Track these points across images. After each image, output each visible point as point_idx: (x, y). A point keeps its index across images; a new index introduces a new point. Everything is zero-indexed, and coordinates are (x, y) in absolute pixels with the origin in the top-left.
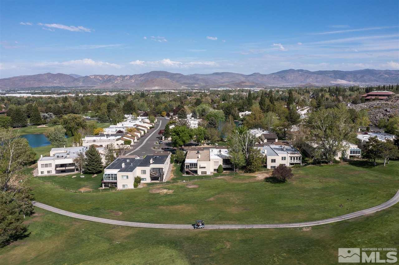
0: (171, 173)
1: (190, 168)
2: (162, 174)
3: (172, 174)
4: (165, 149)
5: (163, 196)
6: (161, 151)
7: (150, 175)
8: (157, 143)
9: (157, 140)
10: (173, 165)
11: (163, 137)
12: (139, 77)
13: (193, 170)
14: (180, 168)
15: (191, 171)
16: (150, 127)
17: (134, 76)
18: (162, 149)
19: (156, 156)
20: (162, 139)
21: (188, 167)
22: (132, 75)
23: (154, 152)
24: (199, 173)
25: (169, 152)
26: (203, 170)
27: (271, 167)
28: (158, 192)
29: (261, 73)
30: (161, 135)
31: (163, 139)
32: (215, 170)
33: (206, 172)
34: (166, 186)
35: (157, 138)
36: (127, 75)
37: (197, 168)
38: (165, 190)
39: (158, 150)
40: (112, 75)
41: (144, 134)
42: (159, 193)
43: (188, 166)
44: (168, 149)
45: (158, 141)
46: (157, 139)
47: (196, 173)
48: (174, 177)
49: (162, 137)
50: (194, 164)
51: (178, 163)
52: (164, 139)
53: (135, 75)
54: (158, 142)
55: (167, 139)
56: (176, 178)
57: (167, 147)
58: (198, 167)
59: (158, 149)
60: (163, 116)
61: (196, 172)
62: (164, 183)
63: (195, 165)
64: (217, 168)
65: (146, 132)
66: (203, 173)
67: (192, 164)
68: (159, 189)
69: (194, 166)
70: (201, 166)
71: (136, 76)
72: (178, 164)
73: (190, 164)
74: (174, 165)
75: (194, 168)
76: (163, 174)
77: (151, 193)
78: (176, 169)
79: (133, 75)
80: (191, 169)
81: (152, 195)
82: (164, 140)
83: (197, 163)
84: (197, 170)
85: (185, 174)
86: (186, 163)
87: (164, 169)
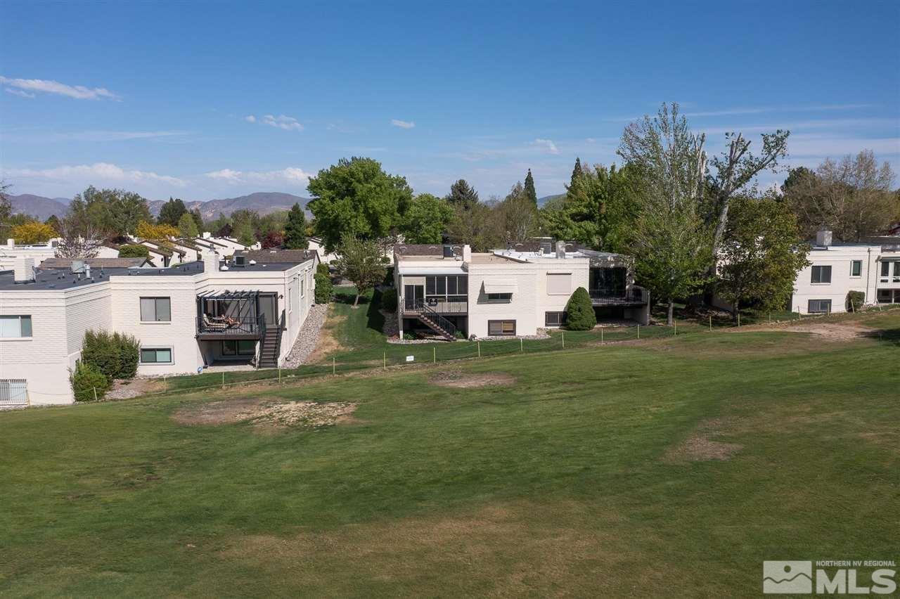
0: (325, 334)
1: (429, 300)
2: (274, 326)
3: (330, 339)
5: (279, 443)
7: (200, 326)
10: (330, 309)
12: (224, 207)
13: (446, 310)
14: (367, 318)
15: (434, 317)
17: (211, 204)
21: (415, 294)
22: (206, 201)
24: (478, 328)
26: (499, 312)
27: (812, 303)
28: (244, 417)
32: (550, 317)
33: (514, 322)
34: (298, 385)
36: (195, 202)
37: (465, 299)
38: (292, 405)
40: (158, 201)
42: (245, 422)
43: (420, 288)
47: (459, 333)
48: (342, 348)
50: (452, 278)
51: (353, 303)
53: (215, 201)
56: (354, 353)
58: (473, 294)
61: (458, 323)
62: (286, 373)
63: (457, 285)
64: (562, 310)
66: (495, 328)
67: (441, 278)
68: (249, 400)
69: (452, 290)
70: (488, 290)
71: (215, 204)
72: (355, 307)
73: (430, 280)
74: (333, 308)
75: (451, 300)
76: (282, 328)
77: (184, 426)
78: (349, 322)
79: (211, 201)
80: (432, 308)
81: (184, 436)
83: (470, 273)
84: (464, 310)
85: (401, 333)
86: (405, 276)
87: (279, 295)
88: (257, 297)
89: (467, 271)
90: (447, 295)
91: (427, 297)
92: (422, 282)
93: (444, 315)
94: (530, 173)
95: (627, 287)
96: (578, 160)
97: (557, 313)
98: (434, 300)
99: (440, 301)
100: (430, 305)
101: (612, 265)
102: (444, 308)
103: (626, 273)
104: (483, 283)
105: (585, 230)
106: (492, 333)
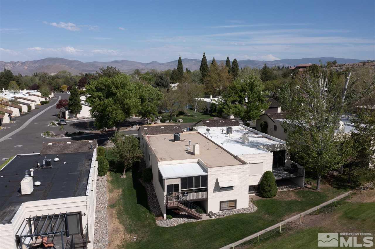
1: (183, 193)
2: (80, 237)
4: (74, 134)
6: (65, 141)
8: (54, 124)
9: (53, 119)
10: (108, 181)
11: (67, 113)
12: (33, 64)
13: (194, 198)
15: (186, 203)
16: (41, 102)
18: (67, 135)
19: (49, 156)
20: (64, 116)
21: (174, 189)
23: (45, 146)
24: (213, 207)
25: (91, 141)
26: (226, 196)
29: (158, 62)
30: (63, 109)
31: (67, 117)
32: (252, 189)
33: (235, 201)
35: (54, 115)
37: (206, 190)
39: (56, 138)
41: (28, 111)
43: (176, 186)
44: (80, 133)
45: (57, 120)
46: (55, 117)
47: (202, 210)
49: (64, 114)
50: (197, 178)
51: (122, 174)
52: (68, 115)
54: (56, 123)
55: (75, 117)
57: (77, 131)
58: (211, 185)
59: (55, 136)
60: (63, 92)
61: (201, 205)
63: (200, 181)
64: (257, 184)
65: (33, 108)
66: (224, 205)
67: (190, 178)
69: (197, 185)
70: (221, 185)
71: (29, 63)
72: (124, 176)
73: (183, 179)
74: (110, 179)
75: (197, 191)
76: (87, 242)
79: (26, 62)
80: (185, 198)
82: (69, 118)
83: (209, 174)
84: (205, 197)
85: (165, 215)
86: (166, 179)
87: (82, 213)
88: (65, 217)
89: (207, 173)
90: (194, 188)
91: (181, 191)
92: (179, 182)
93: (193, 201)
94: (180, 58)
95: (286, 161)
96: (204, 53)
97: (254, 186)
98: (186, 193)
99: (190, 193)
100: (184, 196)
101: (278, 149)
102: (193, 196)
103: (285, 153)
104: (217, 180)
105: (238, 109)
106: (222, 209)
